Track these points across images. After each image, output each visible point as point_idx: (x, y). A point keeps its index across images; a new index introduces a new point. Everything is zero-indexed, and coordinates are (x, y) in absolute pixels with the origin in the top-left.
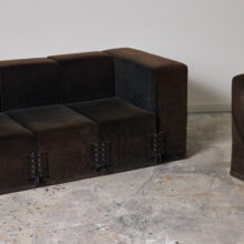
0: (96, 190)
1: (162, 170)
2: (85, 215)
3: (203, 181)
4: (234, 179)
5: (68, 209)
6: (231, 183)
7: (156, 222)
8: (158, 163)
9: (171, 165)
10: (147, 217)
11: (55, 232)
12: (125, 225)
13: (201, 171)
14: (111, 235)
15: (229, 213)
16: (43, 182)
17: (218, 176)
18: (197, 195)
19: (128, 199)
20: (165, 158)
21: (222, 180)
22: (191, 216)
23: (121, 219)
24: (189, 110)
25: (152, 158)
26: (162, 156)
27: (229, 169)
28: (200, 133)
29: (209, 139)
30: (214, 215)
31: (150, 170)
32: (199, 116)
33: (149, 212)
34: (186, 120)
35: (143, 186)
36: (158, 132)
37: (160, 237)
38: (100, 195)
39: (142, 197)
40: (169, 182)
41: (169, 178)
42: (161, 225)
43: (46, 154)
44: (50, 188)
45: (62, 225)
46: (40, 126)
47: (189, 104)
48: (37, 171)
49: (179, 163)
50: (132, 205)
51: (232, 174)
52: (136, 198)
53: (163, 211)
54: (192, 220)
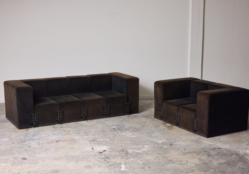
0: (105, 121)
1: (129, 116)
2: (102, 128)
3: (144, 120)
4: (155, 119)
5: (96, 126)
6: (154, 120)
7: (126, 129)
8: (128, 114)
9: (133, 115)
10: (123, 128)
11: (92, 132)
12: (115, 130)
13: (143, 117)
14: (111, 132)
15: (152, 127)
16: (86, 119)
17: (150, 118)
18: (141, 123)
19: (116, 124)
20: (130, 113)
21: (151, 119)
22: (138, 128)
23: (114, 129)
24: (139, 99)
25: (126, 112)
26: (129, 112)
27: (153, 116)
28: (145, 106)
29: (148, 108)
30: (146, 128)
31: (125, 116)
32: (145, 101)
33: (124, 127)
34: (138, 102)
35: (122, 121)
36: (128, 102)
37: (127, 133)
38: (106, 123)
39: (121, 123)
40: (131, 120)
41: (132, 118)
42: (127, 130)
43: (87, 108)
44: (89, 121)
45: (94, 130)
46: (85, 98)
47: (140, 96)
48: (84, 114)
49: (136, 115)
50: (118, 125)
51: (154, 117)
52: (119, 124)
53: (129, 127)
54: (138, 129)
